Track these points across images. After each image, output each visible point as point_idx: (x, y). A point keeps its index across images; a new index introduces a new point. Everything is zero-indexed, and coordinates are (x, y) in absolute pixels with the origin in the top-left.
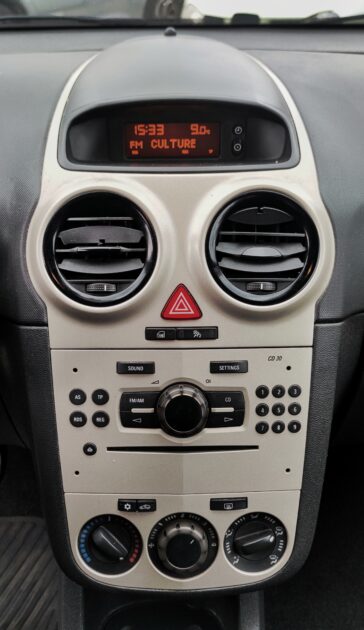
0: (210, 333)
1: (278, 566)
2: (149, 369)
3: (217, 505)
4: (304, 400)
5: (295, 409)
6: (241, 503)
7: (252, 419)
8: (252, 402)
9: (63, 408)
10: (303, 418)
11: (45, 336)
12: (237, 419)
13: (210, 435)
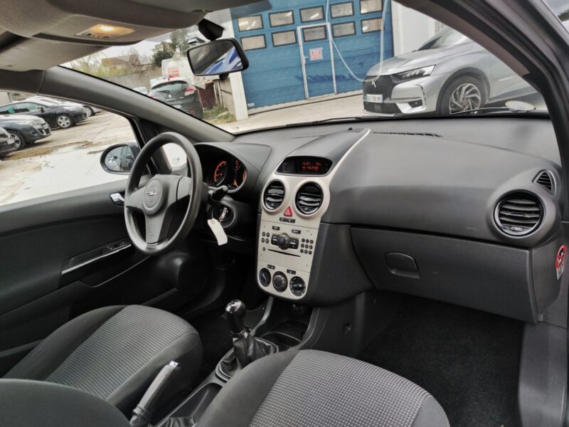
0: (293, 221)
1: (303, 295)
2: (278, 229)
3: (288, 271)
4: (314, 245)
5: (311, 247)
6: (294, 272)
7: (300, 248)
8: (300, 243)
9: (261, 237)
10: (313, 250)
11: (260, 216)
12: (296, 247)
13: (289, 250)
